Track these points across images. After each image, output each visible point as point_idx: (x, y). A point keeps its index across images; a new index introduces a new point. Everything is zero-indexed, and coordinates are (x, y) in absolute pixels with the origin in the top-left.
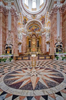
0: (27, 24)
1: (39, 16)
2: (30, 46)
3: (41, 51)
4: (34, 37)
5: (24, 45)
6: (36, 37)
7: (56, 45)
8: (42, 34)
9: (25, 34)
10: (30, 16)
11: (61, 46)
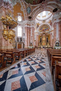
0: (39, 27)
1: (48, 20)
2: (41, 42)
3: (50, 45)
4: (44, 35)
5: (37, 41)
6: (46, 35)
7: (55, 43)
8: (51, 33)
9: (38, 34)
10: (41, 22)
11: (58, 43)
